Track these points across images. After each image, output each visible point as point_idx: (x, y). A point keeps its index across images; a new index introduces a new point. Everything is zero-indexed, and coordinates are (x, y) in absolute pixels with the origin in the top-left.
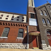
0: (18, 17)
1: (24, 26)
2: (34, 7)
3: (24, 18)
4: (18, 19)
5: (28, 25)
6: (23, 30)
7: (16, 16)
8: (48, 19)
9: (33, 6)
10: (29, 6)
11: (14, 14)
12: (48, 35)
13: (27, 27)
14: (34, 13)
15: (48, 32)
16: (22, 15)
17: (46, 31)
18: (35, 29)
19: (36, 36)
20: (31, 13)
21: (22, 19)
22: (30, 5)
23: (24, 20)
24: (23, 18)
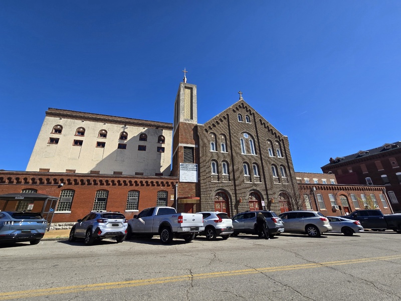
0: (143, 137)
1: (168, 186)
2: (195, 122)
3: (163, 141)
4: (142, 143)
5: (177, 183)
6: (167, 195)
7: (133, 132)
8: (227, 162)
9: (192, 118)
10: (182, 120)
11: (126, 123)
12: (218, 200)
13: (174, 187)
14: (194, 146)
15: (220, 194)
16: (158, 127)
17: (214, 193)
18: (192, 189)
19: (193, 204)
20: (185, 147)
21: (158, 145)
22: (184, 117)
23: (163, 146)
24: (161, 140)
